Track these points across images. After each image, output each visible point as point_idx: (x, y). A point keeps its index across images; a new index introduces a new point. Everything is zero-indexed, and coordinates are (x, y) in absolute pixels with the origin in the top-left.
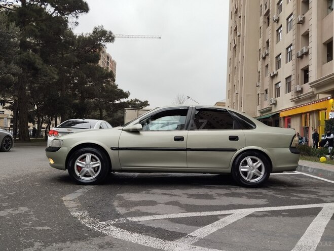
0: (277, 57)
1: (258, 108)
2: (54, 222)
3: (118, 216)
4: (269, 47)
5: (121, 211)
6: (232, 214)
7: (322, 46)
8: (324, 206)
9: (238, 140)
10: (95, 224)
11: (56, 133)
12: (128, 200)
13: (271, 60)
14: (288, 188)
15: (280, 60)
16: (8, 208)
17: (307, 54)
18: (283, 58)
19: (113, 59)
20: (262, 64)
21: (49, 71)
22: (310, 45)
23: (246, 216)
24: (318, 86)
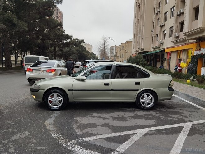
0: (165, 14)
1: (152, 46)
2: (45, 143)
3: (77, 136)
4: (160, 7)
5: (79, 132)
6: (137, 133)
7: (192, 10)
8: (185, 125)
9: (140, 84)
10: (67, 143)
11: (31, 70)
12: (81, 123)
13: (161, 16)
14: (167, 109)
15: (167, 16)
16: (18, 133)
17: (183, 13)
18: (168, 14)
19: (60, 10)
20: (156, 18)
21: (22, 25)
22: (186, 8)
23: (144, 135)
24: (189, 35)
